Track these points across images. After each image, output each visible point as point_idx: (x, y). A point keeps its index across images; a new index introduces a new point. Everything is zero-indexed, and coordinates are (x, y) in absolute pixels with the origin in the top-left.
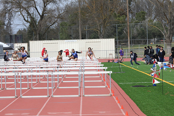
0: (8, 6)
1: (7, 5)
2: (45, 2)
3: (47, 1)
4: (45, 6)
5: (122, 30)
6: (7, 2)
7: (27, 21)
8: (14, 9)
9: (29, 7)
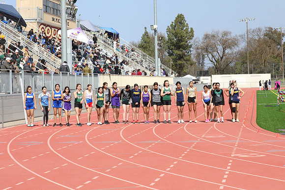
2: (224, 49)
3: (226, 48)
4: (224, 51)
5: (278, 67)
6: (198, 49)
7: (212, 61)
9: (213, 51)
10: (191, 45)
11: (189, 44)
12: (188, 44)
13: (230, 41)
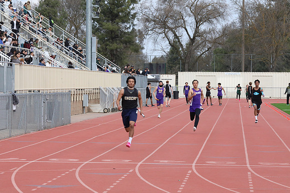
0: (150, 25)
1: (148, 24)
2: (198, 23)
3: (201, 20)
4: (197, 27)
6: (147, 20)
8: (157, 30)
9: (176, 27)
10: (135, 14)
11: (132, 12)
12: (129, 12)
13: (210, 8)
